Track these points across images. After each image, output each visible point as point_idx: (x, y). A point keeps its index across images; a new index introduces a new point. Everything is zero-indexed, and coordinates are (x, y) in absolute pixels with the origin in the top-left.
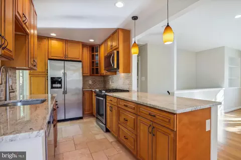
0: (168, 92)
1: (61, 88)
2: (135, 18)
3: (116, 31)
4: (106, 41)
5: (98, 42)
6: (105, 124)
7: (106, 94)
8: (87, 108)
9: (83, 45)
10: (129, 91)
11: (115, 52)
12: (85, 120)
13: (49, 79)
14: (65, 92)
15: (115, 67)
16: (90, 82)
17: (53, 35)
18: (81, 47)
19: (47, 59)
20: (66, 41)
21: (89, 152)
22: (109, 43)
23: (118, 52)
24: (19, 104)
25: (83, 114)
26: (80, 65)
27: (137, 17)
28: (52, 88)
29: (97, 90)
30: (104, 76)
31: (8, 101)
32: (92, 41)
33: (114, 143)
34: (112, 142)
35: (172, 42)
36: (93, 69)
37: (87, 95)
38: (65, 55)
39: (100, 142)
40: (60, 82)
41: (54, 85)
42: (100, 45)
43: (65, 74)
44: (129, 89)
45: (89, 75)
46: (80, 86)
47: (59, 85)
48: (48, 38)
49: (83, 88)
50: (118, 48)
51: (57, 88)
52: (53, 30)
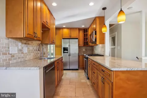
0: (137, 57)
1: (67, 53)
2: (104, 9)
3: (95, 19)
4: (91, 25)
5: (88, 26)
6: (88, 75)
7: (88, 57)
8: (81, 64)
9: (79, 29)
10: (103, 56)
11: (94, 32)
12: (79, 71)
13: (63, 48)
14: (69, 55)
15: (94, 41)
16: (84, 50)
17: (64, 26)
18: (78, 30)
19: (62, 38)
20: (70, 29)
21: (75, 87)
22: (92, 27)
23: (96, 32)
24: (46, 59)
25: (79, 67)
26: (77, 40)
27: (106, 8)
28: (64, 53)
29: (85, 55)
30: (92, 46)
31: (43, 58)
32: (83, 26)
33: (90, 86)
34: (89, 85)
35: (124, 22)
36: (85, 42)
37: (81, 57)
38: (70, 36)
39: (83, 84)
40: (67, 50)
41: (65, 52)
42: (89, 28)
43: (69, 45)
44: (104, 54)
45: (83, 46)
46: (77, 52)
47: (67, 52)
48: (62, 28)
49: (78, 53)
50: (96, 29)
51: (66, 53)
52: (64, 24)
